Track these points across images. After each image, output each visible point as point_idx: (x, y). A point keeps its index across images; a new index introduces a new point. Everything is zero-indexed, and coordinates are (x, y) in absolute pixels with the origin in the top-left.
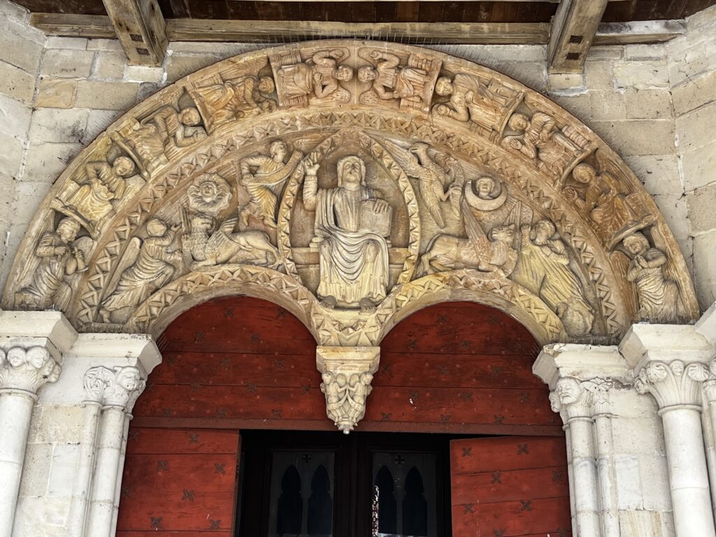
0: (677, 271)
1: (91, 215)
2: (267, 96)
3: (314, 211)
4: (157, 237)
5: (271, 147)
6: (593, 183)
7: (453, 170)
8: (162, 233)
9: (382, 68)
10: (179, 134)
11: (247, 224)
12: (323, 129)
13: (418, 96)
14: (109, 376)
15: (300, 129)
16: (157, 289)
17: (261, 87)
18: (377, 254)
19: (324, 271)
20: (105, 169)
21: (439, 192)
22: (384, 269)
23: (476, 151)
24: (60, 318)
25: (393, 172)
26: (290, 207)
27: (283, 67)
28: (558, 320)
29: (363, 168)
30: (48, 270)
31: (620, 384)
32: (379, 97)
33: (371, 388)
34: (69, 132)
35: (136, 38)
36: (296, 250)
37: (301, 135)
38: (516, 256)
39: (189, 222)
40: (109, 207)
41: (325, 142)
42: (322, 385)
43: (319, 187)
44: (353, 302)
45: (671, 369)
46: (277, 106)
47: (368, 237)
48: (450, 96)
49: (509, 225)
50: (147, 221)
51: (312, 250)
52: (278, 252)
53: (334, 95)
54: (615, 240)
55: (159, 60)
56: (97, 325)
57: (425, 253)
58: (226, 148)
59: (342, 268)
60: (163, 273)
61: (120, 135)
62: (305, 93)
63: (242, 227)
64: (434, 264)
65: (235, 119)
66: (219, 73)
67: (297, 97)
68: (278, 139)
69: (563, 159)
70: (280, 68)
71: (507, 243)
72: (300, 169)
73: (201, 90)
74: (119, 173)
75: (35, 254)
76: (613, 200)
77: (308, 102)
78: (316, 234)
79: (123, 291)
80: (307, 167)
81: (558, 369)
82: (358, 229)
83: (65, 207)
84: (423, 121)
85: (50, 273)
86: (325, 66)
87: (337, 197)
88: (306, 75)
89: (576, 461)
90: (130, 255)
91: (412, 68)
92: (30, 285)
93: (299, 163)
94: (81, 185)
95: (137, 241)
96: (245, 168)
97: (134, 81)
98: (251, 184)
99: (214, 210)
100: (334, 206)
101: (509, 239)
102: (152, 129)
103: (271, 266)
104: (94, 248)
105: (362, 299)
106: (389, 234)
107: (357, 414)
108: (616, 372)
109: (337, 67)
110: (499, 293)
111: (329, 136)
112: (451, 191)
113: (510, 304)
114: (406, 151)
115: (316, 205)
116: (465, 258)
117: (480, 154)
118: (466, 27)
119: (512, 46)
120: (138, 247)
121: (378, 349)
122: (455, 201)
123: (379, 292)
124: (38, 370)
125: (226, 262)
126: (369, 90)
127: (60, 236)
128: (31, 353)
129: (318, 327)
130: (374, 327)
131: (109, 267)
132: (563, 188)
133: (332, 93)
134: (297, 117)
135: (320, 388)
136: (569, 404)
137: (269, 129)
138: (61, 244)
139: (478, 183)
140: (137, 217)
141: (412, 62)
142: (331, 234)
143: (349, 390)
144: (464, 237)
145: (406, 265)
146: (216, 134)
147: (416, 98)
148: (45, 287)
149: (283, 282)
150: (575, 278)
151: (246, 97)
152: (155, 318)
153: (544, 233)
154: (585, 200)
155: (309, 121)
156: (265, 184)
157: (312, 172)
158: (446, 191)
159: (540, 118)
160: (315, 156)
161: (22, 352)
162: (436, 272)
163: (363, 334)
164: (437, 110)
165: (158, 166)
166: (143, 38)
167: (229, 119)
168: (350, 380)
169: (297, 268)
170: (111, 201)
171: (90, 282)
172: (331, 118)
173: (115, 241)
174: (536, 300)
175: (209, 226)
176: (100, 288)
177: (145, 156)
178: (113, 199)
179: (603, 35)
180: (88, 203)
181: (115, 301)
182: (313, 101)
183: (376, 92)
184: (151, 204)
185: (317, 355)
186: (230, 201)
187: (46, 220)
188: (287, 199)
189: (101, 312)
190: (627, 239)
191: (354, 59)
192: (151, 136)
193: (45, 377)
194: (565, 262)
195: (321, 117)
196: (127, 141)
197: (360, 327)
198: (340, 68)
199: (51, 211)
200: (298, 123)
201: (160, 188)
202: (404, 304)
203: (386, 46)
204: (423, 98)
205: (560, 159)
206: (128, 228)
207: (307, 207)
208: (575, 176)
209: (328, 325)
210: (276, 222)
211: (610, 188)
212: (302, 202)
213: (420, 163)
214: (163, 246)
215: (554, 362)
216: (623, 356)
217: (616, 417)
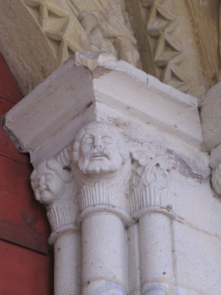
215: (92, 85)
216: (201, 121)
217: (181, 220)
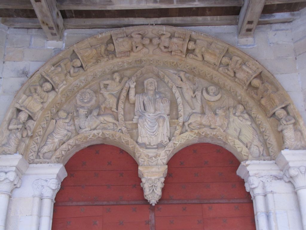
0: (300, 126)
1: (33, 110)
2: (111, 53)
3: (134, 104)
4: (63, 119)
5: (113, 75)
6: (260, 87)
7: (197, 83)
8: (65, 117)
9: (163, 38)
10: (72, 71)
11: (104, 111)
12: (137, 66)
13: (180, 50)
14: (44, 183)
15: (126, 67)
16: (64, 143)
17: (108, 49)
18: (164, 122)
19: (140, 132)
20: (39, 88)
21: (191, 93)
22: (167, 129)
23: (207, 74)
24: (21, 158)
25: (170, 85)
26: (123, 103)
27: (118, 39)
28: (247, 150)
29: (156, 83)
30: (15, 136)
31: (277, 178)
32: (162, 51)
33: (164, 184)
34: (21, 72)
35: (51, 28)
36: (127, 122)
37: (127, 69)
38: (227, 121)
39: (78, 111)
40: (41, 106)
41: (138, 72)
42: (141, 184)
43: (136, 93)
44: (154, 145)
45: (300, 170)
46: (116, 56)
47: (159, 115)
48: (194, 50)
49: (224, 107)
50: (58, 111)
51: (134, 122)
52: (119, 124)
53: (142, 51)
54: (272, 113)
55: (61, 38)
56: (38, 160)
57: (186, 121)
58: (93, 77)
59: (148, 130)
60: (66, 135)
61: (45, 72)
62: (128, 50)
63: (102, 113)
64: (190, 126)
65: (97, 63)
66: (89, 43)
67: (125, 52)
68: (117, 72)
69: (247, 77)
70: (117, 40)
71: (223, 116)
72: (127, 85)
73: (81, 51)
74: (45, 90)
75: (8, 129)
76: (270, 94)
77: (130, 54)
78: (136, 115)
79: (48, 144)
80: (130, 84)
81: (248, 172)
82: (155, 112)
83: (21, 107)
84: (182, 61)
85: (15, 137)
86: (137, 38)
87: (144, 97)
88: (128, 43)
89: (259, 214)
90: (51, 128)
91: (176, 37)
92: (6, 143)
93: (126, 82)
94: (28, 96)
95: (54, 121)
96: (102, 85)
97: (50, 48)
98: (105, 93)
99: (89, 105)
100: (143, 101)
101: (223, 114)
102: (59, 69)
103: (116, 130)
104: (35, 125)
105: (158, 144)
106: (169, 113)
107: (158, 197)
108: (274, 173)
109: (142, 38)
110: (220, 139)
111: (140, 69)
112: (196, 93)
113: (225, 143)
114: (175, 75)
115: (135, 101)
116: (204, 123)
117: (209, 75)
118: (200, 18)
119: (221, 26)
120: (54, 123)
121: (167, 166)
122: (199, 97)
123: (166, 140)
124: (12, 182)
125: (95, 129)
126: (157, 48)
127: (19, 120)
128: (8, 174)
129: (139, 157)
130: (164, 156)
131: (42, 133)
132: (247, 90)
133: (140, 50)
134: (125, 61)
135: (140, 185)
136: (254, 188)
137: (112, 67)
138: (20, 123)
139: (209, 89)
140: (54, 110)
141: (176, 35)
142: (143, 114)
143: (154, 186)
144: (203, 113)
145: (178, 127)
146: (88, 70)
147: (179, 51)
148: (13, 144)
149: (122, 137)
150: (254, 131)
151: (102, 53)
152: (64, 156)
153: (239, 110)
154: (257, 95)
155: (130, 63)
156: (111, 93)
157: (133, 86)
158: (194, 93)
159: (235, 58)
160: (134, 79)
161: (4, 174)
162: (192, 131)
163: (159, 159)
164: (188, 56)
165: (62, 86)
166: (54, 28)
167: (94, 63)
168: (154, 181)
169: (128, 131)
170: (42, 103)
171: (33, 140)
172: (140, 61)
173: (44, 121)
174: (237, 141)
175: (87, 113)
176: (38, 143)
177: (57, 82)
178: (43, 102)
179: (262, 20)
180: (32, 104)
181: (45, 149)
182: (132, 54)
183: (160, 48)
184: (60, 104)
185: (139, 170)
186: (96, 101)
187: (13, 113)
188: (122, 99)
189: (39, 154)
190: (277, 112)
191: (150, 35)
192: (59, 73)
193: (15, 185)
194: (249, 123)
195: (136, 61)
196: (48, 75)
197: (158, 156)
198: (144, 38)
199: (15, 109)
200: (125, 64)
201: (64, 96)
202: (177, 145)
203: (164, 28)
204: (182, 51)
205: (245, 77)
206: (49, 115)
207: (131, 102)
208: (252, 84)
209: (143, 156)
210: (117, 110)
211: (268, 89)
212: (129, 100)
213: (182, 80)
214: (66, 123)
215: (247, 169)
216: (278, 165)
217: (276, 193)
